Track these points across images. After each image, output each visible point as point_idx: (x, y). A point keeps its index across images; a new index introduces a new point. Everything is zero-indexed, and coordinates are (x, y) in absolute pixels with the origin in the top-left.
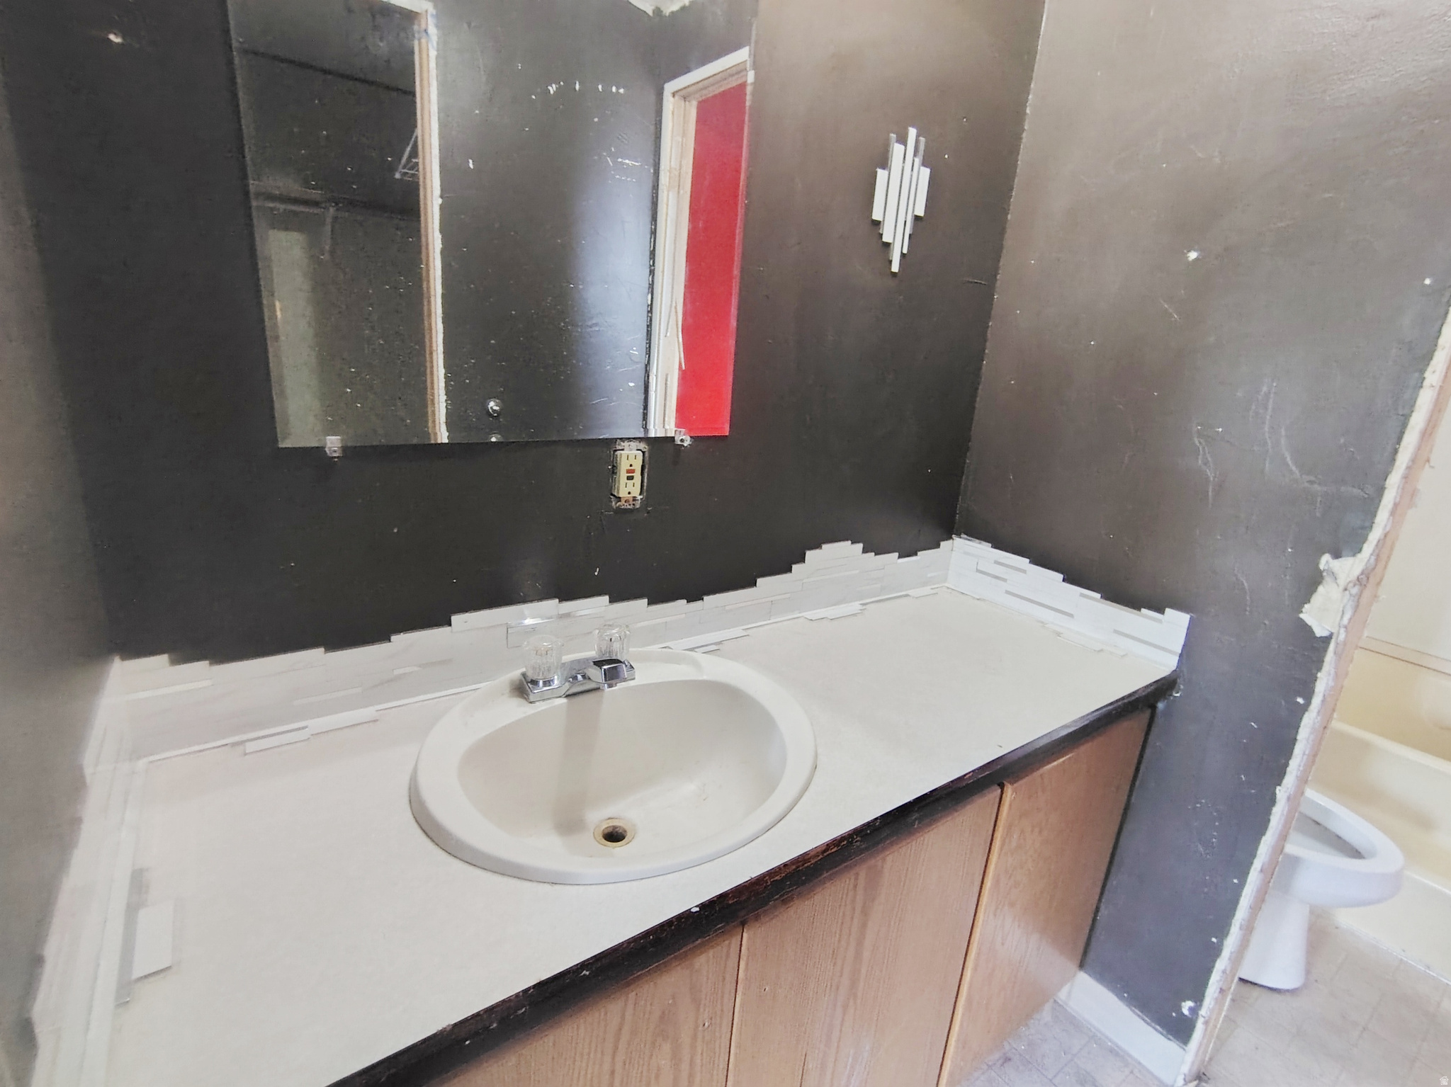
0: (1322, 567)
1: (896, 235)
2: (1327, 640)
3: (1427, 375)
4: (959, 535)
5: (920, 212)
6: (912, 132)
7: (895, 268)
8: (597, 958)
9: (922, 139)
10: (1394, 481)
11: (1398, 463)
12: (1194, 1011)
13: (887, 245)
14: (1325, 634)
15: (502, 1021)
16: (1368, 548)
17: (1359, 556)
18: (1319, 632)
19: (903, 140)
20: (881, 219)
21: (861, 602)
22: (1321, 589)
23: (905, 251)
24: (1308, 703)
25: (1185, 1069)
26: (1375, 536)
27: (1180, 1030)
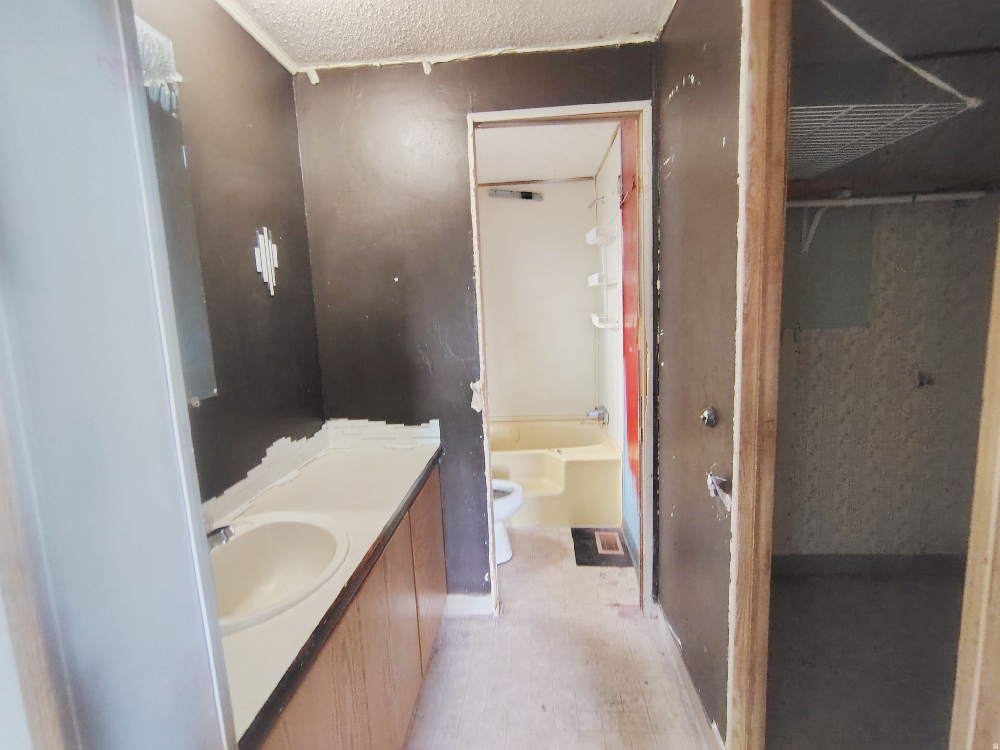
0: (472, 387)
1: (269, 278)
2: (481, 412)
3: (478, 317)
4: (329, 419)
5: (277, 266)
6: (265, 229)
7: (272, 294)
8: (327, 614)
9: (269, 232)
10: (481, 353)
11: (480, 347)
12: (489, 577)
13: (266, 283)
14: (480, 410)
15: (309, 649)
16: (481, 377)
17: (480, 380)
18: (478, 411)
19: (262, 233)
20: (261, 271)
21: (299, 468)
22: (474, 395)
23: (274, 285)
24: (483, 437)
25: (494, 603)
26: (481, 372)
27: (486, 588)
